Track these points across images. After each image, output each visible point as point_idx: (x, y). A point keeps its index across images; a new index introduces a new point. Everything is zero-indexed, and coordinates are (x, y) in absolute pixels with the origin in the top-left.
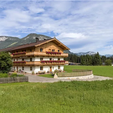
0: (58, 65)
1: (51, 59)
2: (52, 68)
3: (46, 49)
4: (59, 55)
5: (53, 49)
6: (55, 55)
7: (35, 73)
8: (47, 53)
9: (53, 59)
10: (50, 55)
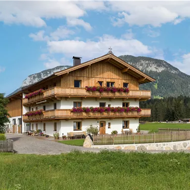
0: (123, 118)
1: (102, 105)
2: (107, 126)
3: (90, 81)
4: (124, 95)
5: (109, 80)
6: (111, 95)
7: (61, 136)
8: (89, 89)
9: (109, 105)
10: (97, 94)
